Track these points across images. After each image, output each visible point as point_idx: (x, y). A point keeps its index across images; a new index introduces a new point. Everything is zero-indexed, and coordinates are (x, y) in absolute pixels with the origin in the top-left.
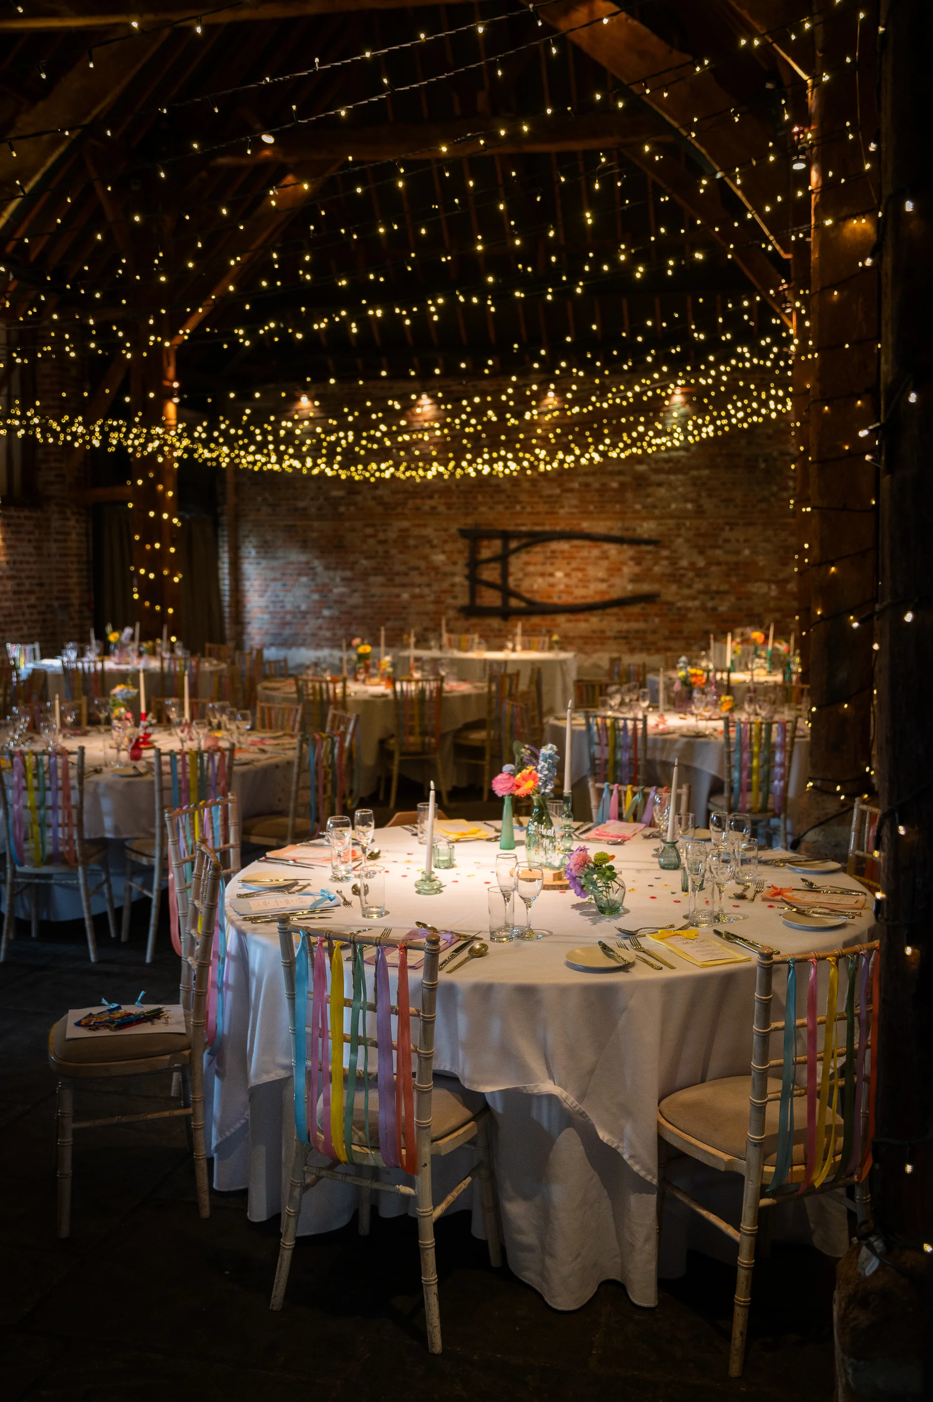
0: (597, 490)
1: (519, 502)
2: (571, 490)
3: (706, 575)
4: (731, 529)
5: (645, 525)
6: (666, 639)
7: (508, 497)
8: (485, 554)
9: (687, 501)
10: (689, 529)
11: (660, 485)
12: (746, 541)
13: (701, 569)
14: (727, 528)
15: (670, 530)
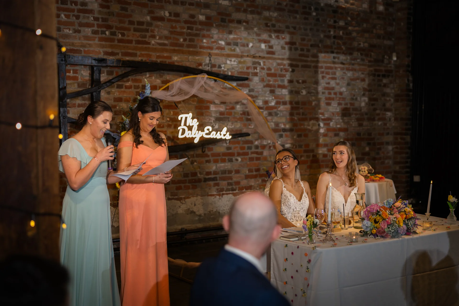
0: (186, 22)
1: (109, 27)
2: (162, 19)
3: (276, 114)
4: (293, 71)
5: (228, 62)
6: (247, 177)
7: (96, 19)
8: (72, 88)
9: (260, 41)
10: (263, 69)
11: (239, 22)
12: (304, 82)
13: (272, 108)
14: (290, 70)
15: (248, 68)
